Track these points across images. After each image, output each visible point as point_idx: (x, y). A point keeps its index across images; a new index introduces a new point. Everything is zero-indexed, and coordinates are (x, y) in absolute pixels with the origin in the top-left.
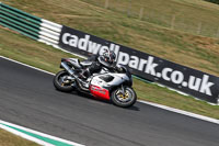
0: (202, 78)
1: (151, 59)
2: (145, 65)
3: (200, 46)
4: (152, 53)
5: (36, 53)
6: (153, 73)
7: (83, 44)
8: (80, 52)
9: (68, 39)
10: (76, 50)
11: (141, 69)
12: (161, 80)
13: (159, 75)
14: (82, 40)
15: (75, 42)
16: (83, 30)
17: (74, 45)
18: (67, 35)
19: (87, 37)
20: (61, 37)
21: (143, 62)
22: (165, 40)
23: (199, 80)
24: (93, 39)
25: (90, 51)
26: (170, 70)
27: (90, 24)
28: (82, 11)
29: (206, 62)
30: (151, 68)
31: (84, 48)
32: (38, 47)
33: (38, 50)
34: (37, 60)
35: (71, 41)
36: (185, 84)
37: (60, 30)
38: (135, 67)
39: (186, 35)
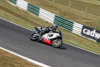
5: (71, 38)
8: (91, 37)
10: (89, 36)
16: (92, 27)
24: (97, 31)
27: (96, 25)
28: (92, 19)
35: (87, 32)
37: (82, 27)
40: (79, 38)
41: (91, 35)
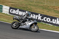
0: (56, 19)
1: (39, 15)
2: (38, 17)
3: (55, 9)
4: (40, 13)
6: (41, 19)
7: (17, 12)
8: (16, 15)
9: (12, 11)
11: (36, 18)
12: (43, 21)
13: (42, 20)
14: (16, 11)
15: (14, 12)
16: (17, 8)
17: (14, 13)
18: (11, 10)
19: (18, 10)
20: (9, 11)
21: (37, 16)
22: (44, 8)
23: (55, 20)
25: (19, 14)
26: (46, 18)
27: (19, 6)
28: (16, 2)
29: (57, 14)
30: (40, 18)
31: (17, 14)
32: (2, 15)
33: (2, 16)
34: (2, 19)
35: (13, 11)
36: (51, 22)
37: (9, 9)
38: (34, 18)
39: (50, 6)
40: (8, 16)
41: (16, 13)
